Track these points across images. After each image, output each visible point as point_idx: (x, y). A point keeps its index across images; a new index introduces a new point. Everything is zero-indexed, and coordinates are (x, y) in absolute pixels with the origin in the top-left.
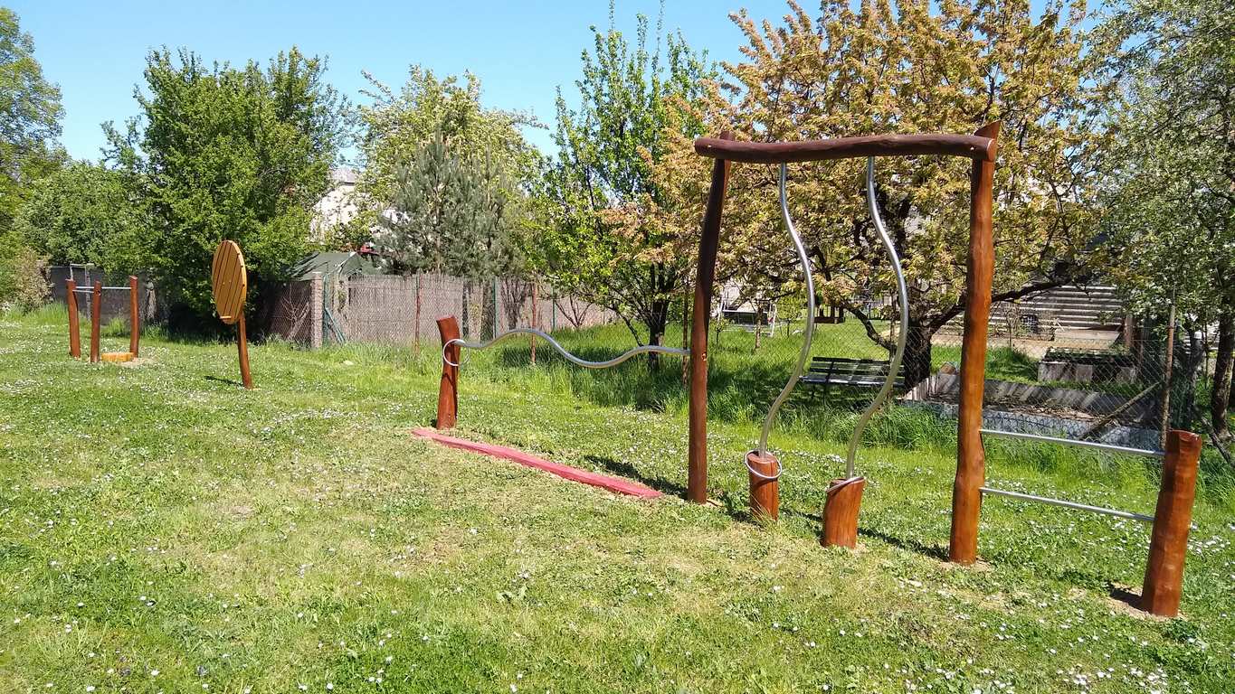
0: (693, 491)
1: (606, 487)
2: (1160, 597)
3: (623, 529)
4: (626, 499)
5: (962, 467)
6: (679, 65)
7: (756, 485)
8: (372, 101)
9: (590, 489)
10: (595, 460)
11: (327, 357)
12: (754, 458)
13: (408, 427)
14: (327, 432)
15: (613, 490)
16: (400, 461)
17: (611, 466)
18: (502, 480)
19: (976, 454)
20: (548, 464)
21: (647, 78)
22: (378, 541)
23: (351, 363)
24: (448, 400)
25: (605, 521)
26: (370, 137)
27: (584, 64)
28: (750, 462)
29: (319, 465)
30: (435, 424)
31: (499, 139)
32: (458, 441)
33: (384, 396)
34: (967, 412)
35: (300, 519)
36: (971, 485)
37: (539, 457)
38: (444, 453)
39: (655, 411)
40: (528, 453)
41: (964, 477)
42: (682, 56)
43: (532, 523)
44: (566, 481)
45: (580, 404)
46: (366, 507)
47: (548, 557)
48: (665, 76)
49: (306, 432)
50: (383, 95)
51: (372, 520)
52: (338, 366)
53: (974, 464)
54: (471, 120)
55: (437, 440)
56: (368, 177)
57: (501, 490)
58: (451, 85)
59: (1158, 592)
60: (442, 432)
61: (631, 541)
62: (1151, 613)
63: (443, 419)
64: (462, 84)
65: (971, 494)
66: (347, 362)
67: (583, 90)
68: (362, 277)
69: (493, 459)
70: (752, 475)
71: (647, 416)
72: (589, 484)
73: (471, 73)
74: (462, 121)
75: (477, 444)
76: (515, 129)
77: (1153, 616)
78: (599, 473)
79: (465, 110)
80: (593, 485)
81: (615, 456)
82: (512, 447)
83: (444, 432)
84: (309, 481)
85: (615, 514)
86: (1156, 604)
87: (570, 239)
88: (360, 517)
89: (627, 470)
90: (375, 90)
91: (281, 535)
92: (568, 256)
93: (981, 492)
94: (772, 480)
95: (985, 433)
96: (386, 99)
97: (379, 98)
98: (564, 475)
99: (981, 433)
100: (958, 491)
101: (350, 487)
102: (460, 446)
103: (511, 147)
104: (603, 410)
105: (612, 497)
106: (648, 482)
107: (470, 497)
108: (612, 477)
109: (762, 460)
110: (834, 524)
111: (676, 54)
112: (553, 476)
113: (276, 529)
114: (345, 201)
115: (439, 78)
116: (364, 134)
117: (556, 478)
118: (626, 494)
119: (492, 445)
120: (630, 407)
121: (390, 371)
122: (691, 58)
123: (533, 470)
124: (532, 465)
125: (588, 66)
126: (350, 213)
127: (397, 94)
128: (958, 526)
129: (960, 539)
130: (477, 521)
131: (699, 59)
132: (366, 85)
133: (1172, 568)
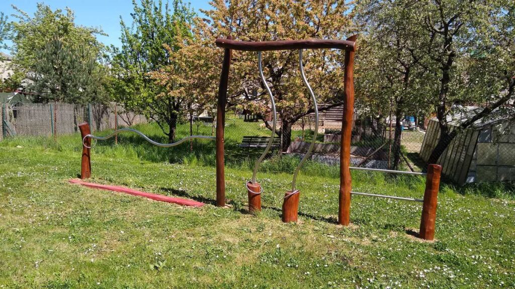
0: (218, 202)
1: (176, 203)
2: (428, 232)
3: (195, 224)
4: (189, 208)
5: (343, 184)
6: (178, 8)
7: (252, 197)
8: (19, 20)
9: (169, 204)
10: (166, 190)
11: (7, 144)
12: (250, 185)
13: (65, 179)
14: (23, 184)
15: (181, 204)
16: (68, 197)
17: (175, 192)
18: (125, 203)
19: (348, 178)
20: (144, 193)
21: (163, 13)
22: (75, 243)
23: (21, 147)
24: (86, 165)
25: (184, 220)
26: (19, 37)
27: (134, 6)
28: (248, 187)
29: (25, 202)
30: (79, 177)
31: (85, 39)
32: (94, 184)
33: (45, 163)
34: (344, 160)
35: (25, 234)
36: (347, 192)
37: (137, 190)
38: (89, 192)
39: (180, 163)
40: (131, 189)
41: (344, 188)
42: (179, 4)
43: (149, 225)
44: (155, 201)
45: (143, 162)
46: (60, 224)
47: (165, 242)
48: (172, 13)
49: (11, 185)
50: (24, 17)
51: (67, 231)
52: (13, 148)
53: (348, 182)
54: (71, 30)
55: (84, 185)
56: (19, 56)
57: (126, 209)
58: (58, 13)
59: (427, 230)
60: (85, 180)
61: (200, 229)
62: (424, 239)
63: (84, 174)
64: (64, 13)
65: (347, 195)
66: (18, 146)
67: (134, 18)
68: (22, 105)
69: (115, 193)
70: (249, 193)
71: (177, 166)
72: (167, 202)
73: (69, 8)
74: (66, 31)
75: (104, 186)
76: (93, 35)
77: (425, 240)
78: (170, 197)
79: (67, 25)
80: (170, 202)
81: (175, 187)
82: (123, 186)
83: (85, 181)
84: (22, 212)
85: (188, 216)
86: (426, 235)
87: (131, 86)
88: (59, 230)
89: (182, 194)
90: (19, 14)
91: (17, 245)
92: (130, 93)
93: (351, 194)
94: (259, 194)
95: (352, 169)
96: (26, 19)
97: (22, 18)
98: (154, 198)
99: (350, 169)
100: (341, 194)
101: (47, 214)
102: (97, 187)
103: (91, 43)
104: (155, 164)
105: (181, 207)
106: (195, 198)
107: (113, 214)
108: (177, 198)
109: (254, 186)
110: (288, 212)
111: (177, 3)
112: (149, 199)
113: (13, 242)
114: (7, 67)
115: (53, 10)
116: (16, 35)
117: (151, 200)
118: (187, 205)
119: (111, 186)
120: (167, 162)
121: (42, 150)
122: (183, 5)
123: (137, 197)
124: (136, 194)
125: (136, 7)
126: (9, 74)
127: (32, 16)
128: (342, 209)
129: (343, 214)
130: (122, 227)
131: (187, 7)
132: (15, 12)
133: (432, 220)
